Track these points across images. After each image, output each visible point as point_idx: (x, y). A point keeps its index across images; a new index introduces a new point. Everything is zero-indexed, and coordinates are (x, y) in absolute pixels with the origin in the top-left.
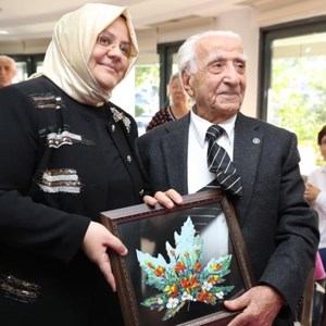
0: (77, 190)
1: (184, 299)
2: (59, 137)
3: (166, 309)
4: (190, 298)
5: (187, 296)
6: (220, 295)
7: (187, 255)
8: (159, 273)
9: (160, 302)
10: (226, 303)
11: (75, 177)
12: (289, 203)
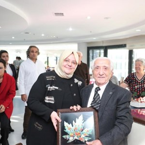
0: (53, 102)
1: (75, 138)
2: (52, 87)
3: (69, 140)
4: (77, 138)
5: (76, 138)
6: (86, 140)
7: (79, 126)
8: (69, 129)
9: (68, 137)
10: (87, 142)
11: (53, 99)
12: (118, 115)
